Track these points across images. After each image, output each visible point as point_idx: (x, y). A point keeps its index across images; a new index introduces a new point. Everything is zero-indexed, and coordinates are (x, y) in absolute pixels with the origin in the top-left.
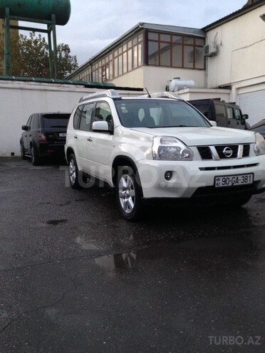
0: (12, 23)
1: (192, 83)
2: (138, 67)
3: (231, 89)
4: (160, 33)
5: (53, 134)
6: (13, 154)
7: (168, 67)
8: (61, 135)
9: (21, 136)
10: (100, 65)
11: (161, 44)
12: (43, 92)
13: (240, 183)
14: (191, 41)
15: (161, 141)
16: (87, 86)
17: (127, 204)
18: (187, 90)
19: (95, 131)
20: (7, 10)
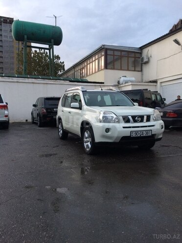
0: (28, 44)
1: (133, 79)
2: (101, 70)
3: (157, 83)
4: (114, 50)
5: (50, 109)
6: (27, 120)
7: (119, 70)
8: (55, 110)
9: (31, 110)
10: (79, 68)
11: (115, 56)
12: (45, 85)
13: (144, 135)
14: (133, 55)
15: (104, 113)
16: (71, 81)
17: (87, 145)
18: (130, 83)
19: (72, 108)
20: (26, 37)
